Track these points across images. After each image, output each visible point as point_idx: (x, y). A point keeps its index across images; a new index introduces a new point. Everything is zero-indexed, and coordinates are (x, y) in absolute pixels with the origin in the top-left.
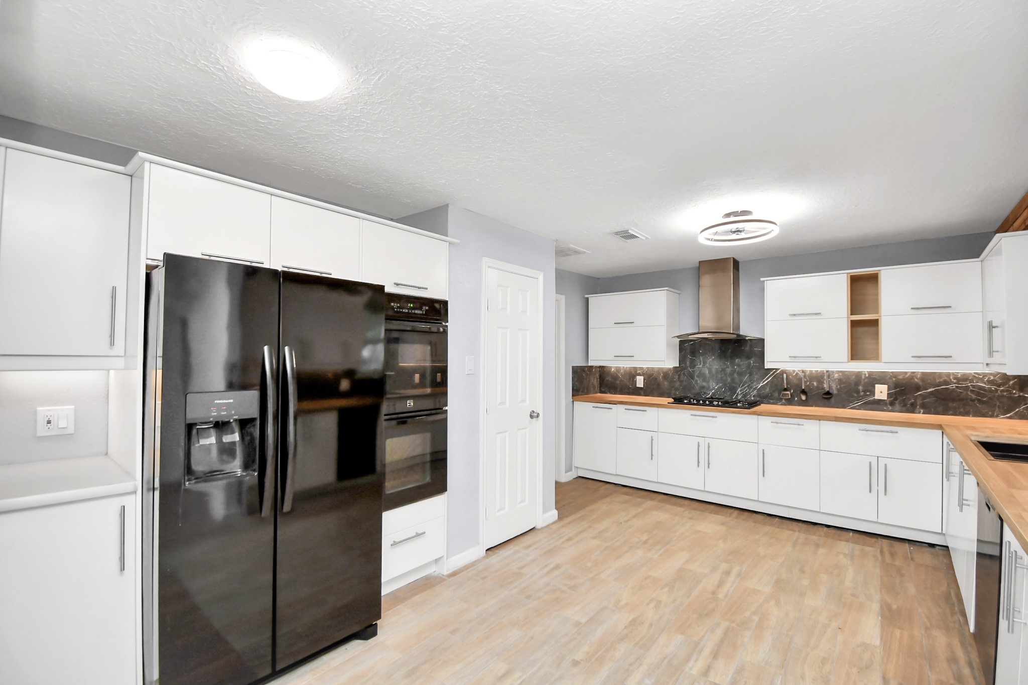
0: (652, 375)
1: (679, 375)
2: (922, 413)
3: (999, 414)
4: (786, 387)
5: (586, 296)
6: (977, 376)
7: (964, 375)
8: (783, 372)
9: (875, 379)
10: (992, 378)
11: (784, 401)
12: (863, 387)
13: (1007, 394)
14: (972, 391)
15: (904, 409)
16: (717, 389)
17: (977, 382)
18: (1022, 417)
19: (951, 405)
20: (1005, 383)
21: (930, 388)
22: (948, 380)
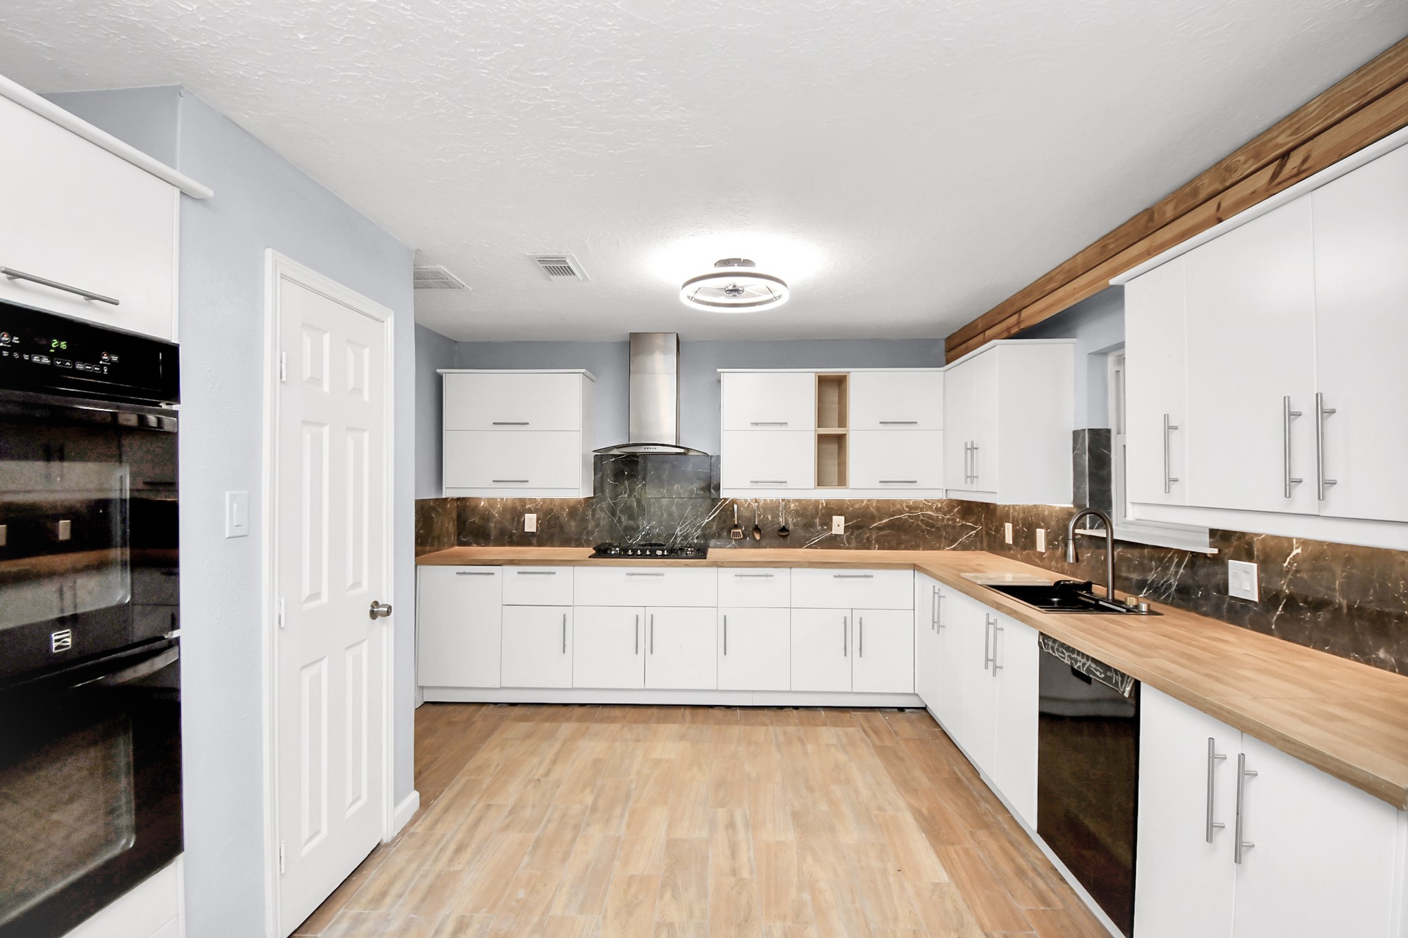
0: (552, 510)
1: (594, 511)
2: (877, 548)
3: (945, 546)
4: (736, 523)
5: (439, 371)
6: (927, 503)
7: (915, 502)
8: (733, 502)
9: (831, 510)
10: (940, 505)
11: (733, 542)
12: (820, 519)
13: (952, 523)
14: (922, 520)
15: (860, 545)
16: (649, 530)
17: (926, 511)
18: (965, 547)
19: (903, 537)
20: (950, 511)
21: (885, 518)
22: (901, 508)
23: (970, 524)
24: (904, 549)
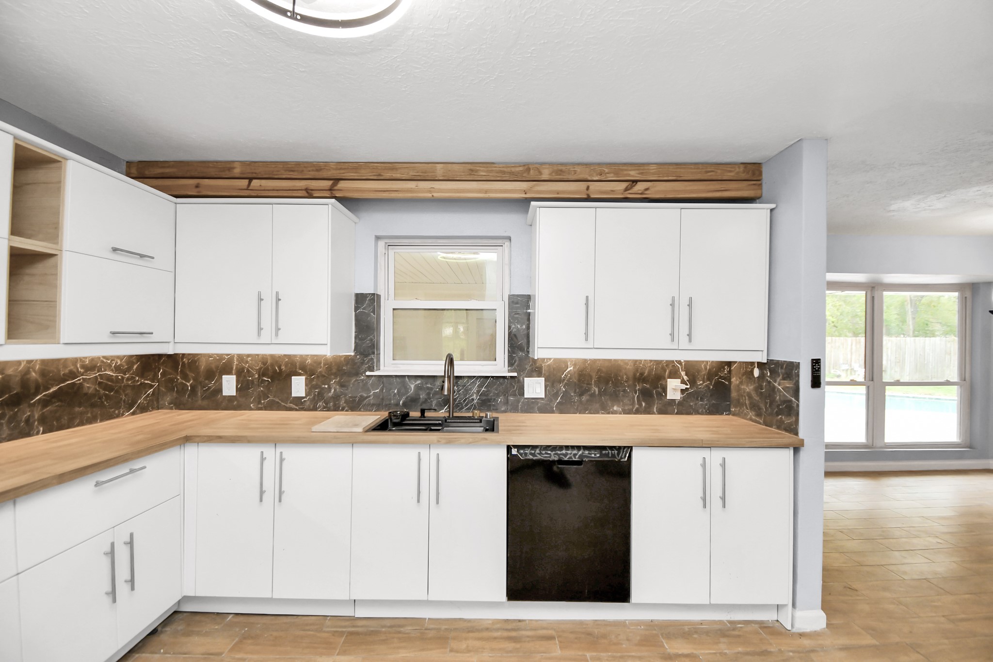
2: (41, 432)
3: (124, 412)
6: (105, 360)
7: (92, 360)
10: (119, 363)
13: (131, 383)
14: (99, 384)
15: (16, 432)
17: (105, 370)
18: (143, 409)
19: (77, 409)
20: (129, 369)
21: (53, 386)
22: (75, 370)
23: (148, 382)
24: (78, 425)
